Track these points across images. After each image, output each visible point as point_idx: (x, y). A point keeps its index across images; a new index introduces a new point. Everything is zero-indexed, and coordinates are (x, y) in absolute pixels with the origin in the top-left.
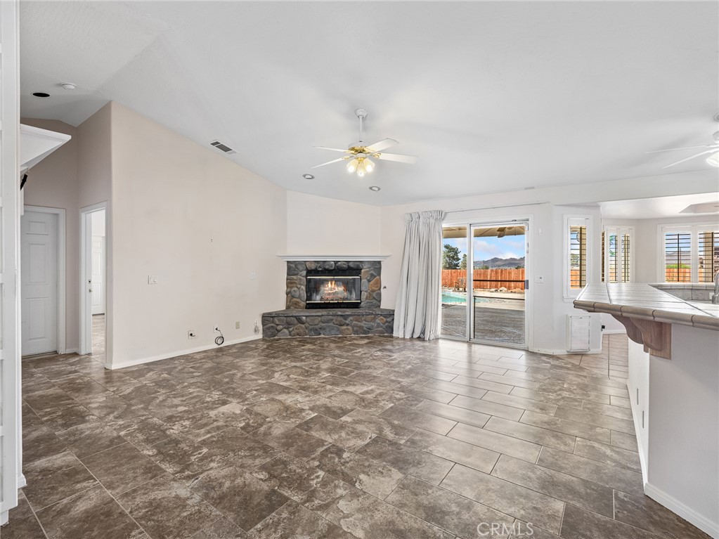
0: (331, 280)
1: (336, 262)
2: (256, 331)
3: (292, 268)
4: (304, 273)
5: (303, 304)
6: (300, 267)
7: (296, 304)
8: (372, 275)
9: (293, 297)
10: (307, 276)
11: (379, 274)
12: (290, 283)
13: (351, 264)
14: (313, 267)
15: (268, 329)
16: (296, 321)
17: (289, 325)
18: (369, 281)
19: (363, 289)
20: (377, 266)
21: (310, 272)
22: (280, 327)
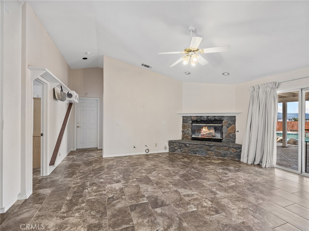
0: (205, 126)
1: (208, 117)
2: (165, 148)
3: (185, 119)
4: (191, 122)
5: (190, 137)
6: (189, 119)
7: (187, 137)
8: (229, 124)
9: (185, 134)
10: (192, 123)
11: (235, 123)
12: (184, 127)
13: (216, 118)
14: (195, 119)
15: (171, 148)
16: (184, 146)
17: (180, 147)
18: (228, 127)
19: (224, 131)
20: (233, 119)
21: (193, 122)
22: (176, 148)
